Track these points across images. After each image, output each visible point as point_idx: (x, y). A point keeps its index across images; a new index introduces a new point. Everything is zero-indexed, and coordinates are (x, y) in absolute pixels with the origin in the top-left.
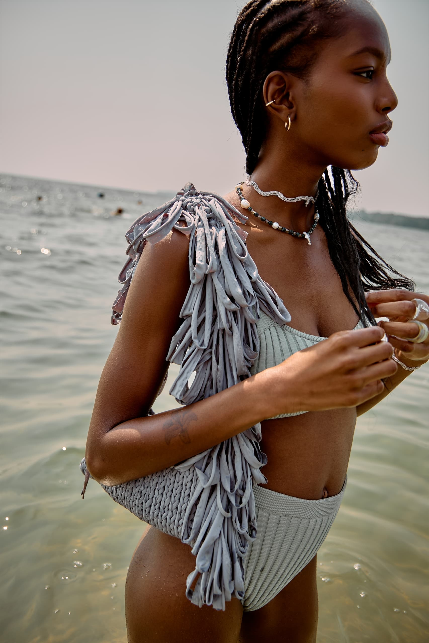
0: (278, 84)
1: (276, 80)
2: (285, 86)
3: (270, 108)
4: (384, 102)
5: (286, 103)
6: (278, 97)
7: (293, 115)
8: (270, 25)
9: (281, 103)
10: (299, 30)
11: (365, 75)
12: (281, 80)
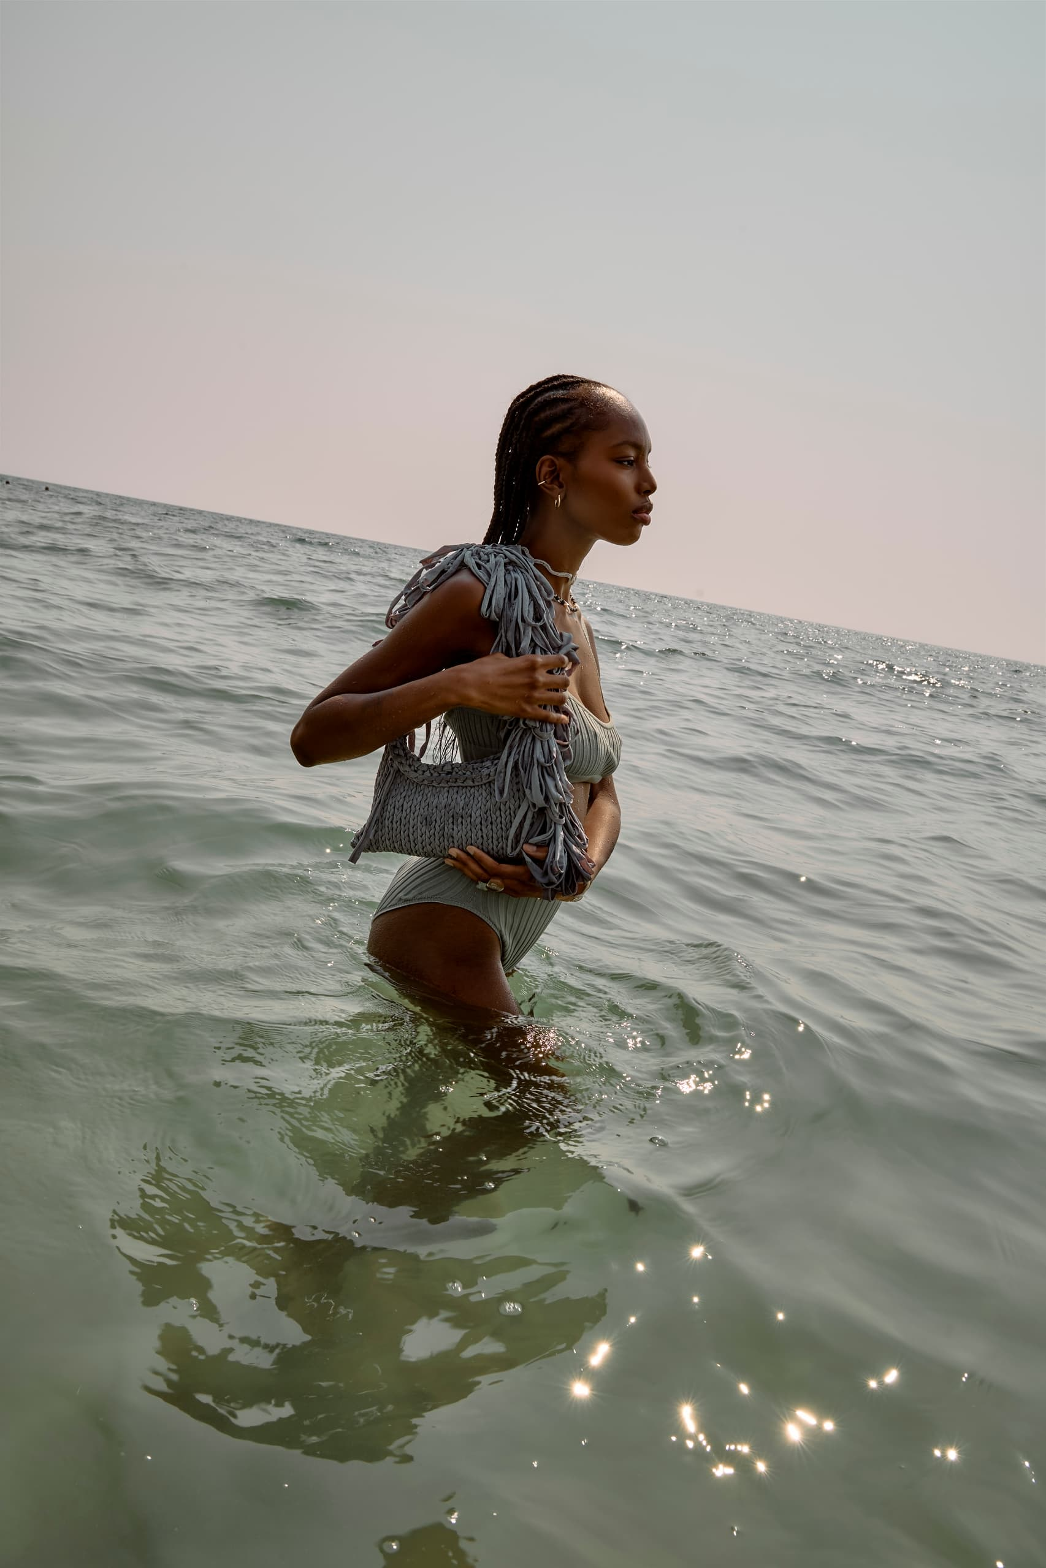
0: (549, 467)
1: (547, 463)
2: (556, 469)
3: (542, 487)
4: (646, 486)
5: (557, 483)
6: (549, 477)
7: (563, 494)
8: (543, 415)
9: (552, 482)
10: (568, 423)
11: (626, 463)
12: (553, 464)
